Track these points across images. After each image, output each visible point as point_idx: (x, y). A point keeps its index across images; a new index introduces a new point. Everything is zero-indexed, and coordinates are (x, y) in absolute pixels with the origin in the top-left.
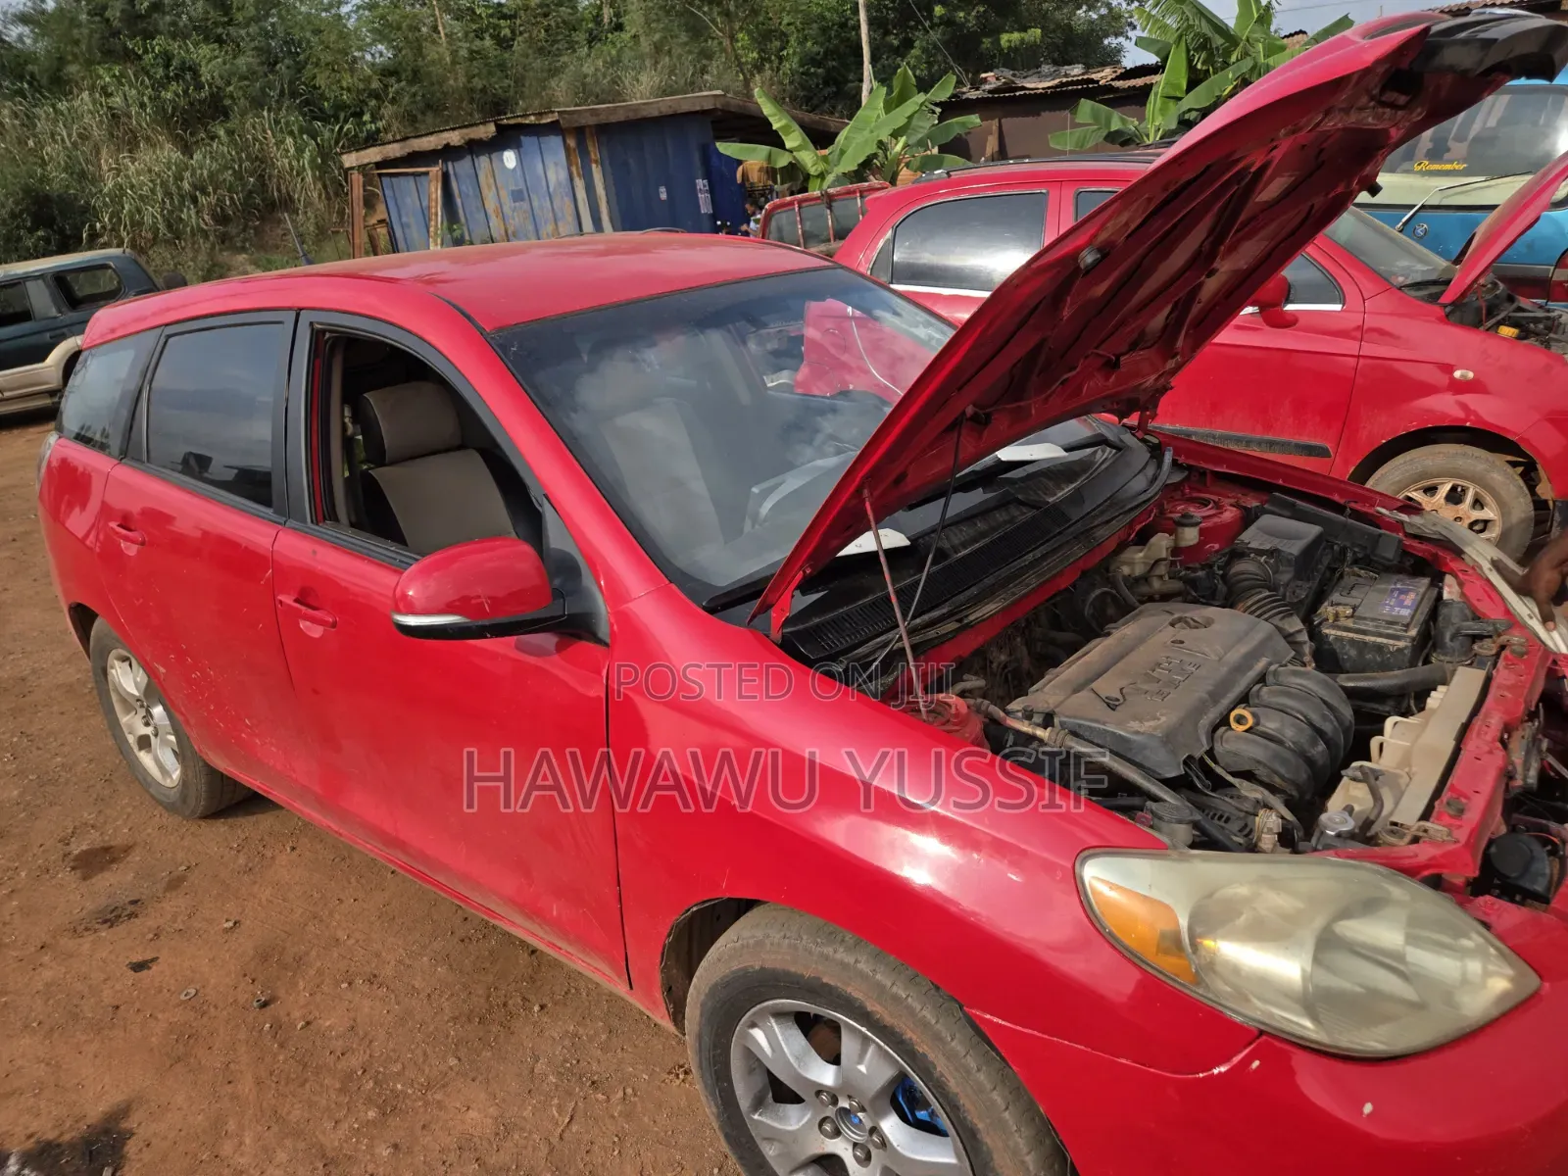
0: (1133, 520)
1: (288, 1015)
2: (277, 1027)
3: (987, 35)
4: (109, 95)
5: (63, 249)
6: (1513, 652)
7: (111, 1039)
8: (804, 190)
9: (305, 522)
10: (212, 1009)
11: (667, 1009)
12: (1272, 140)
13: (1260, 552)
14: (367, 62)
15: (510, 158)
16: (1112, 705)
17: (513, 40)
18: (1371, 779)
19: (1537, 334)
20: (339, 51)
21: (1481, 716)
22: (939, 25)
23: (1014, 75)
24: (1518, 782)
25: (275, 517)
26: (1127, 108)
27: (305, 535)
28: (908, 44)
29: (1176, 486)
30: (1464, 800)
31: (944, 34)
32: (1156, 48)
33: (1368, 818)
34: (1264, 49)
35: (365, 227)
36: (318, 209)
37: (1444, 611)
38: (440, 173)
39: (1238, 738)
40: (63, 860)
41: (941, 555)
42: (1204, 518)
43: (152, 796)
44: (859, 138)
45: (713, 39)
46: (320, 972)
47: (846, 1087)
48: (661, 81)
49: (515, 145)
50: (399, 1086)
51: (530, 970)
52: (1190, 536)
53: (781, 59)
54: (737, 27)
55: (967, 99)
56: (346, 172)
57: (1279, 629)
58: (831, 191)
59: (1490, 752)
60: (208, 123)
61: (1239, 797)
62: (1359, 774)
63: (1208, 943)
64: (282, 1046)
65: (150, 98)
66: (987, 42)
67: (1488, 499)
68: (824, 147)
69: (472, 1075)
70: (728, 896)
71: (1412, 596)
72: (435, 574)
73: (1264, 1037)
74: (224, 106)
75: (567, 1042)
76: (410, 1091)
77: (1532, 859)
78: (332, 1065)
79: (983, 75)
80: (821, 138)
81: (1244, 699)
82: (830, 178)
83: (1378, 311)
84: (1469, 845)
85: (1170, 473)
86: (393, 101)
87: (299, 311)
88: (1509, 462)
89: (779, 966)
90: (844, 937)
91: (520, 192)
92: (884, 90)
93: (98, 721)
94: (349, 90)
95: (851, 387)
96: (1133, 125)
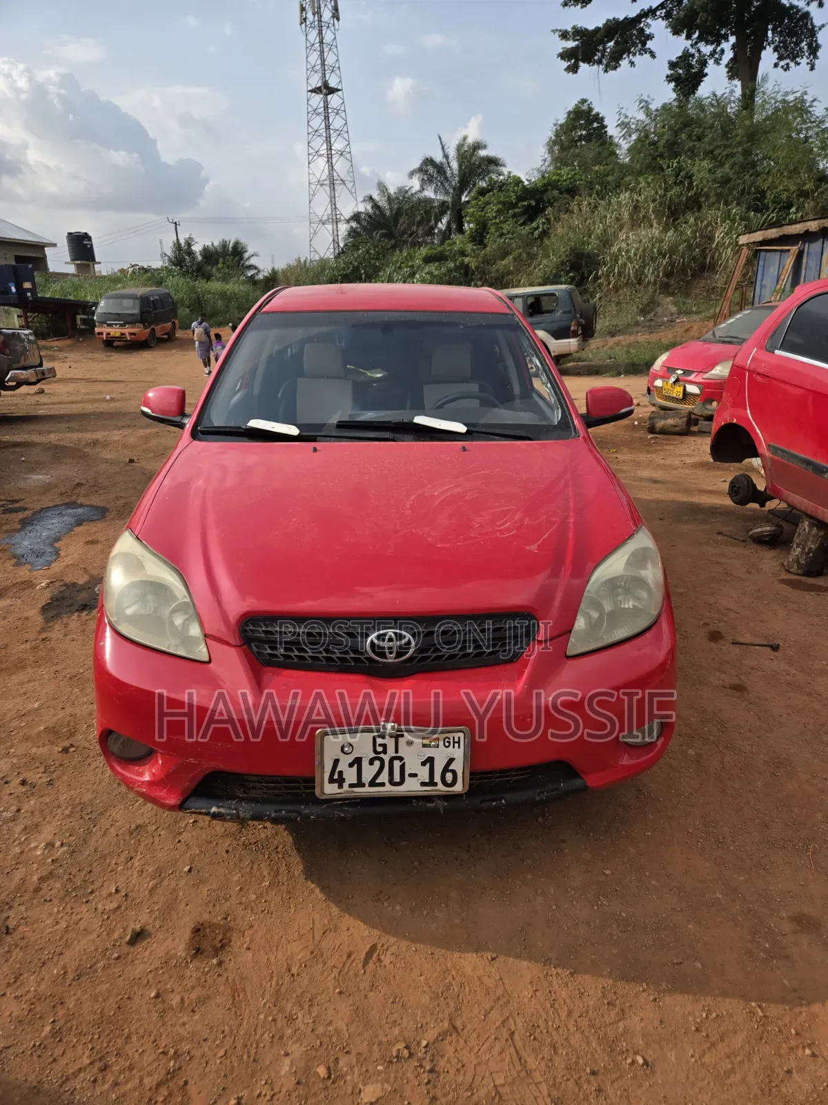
38: (798, 251)
60: (688, 213)
74: (700, 202)
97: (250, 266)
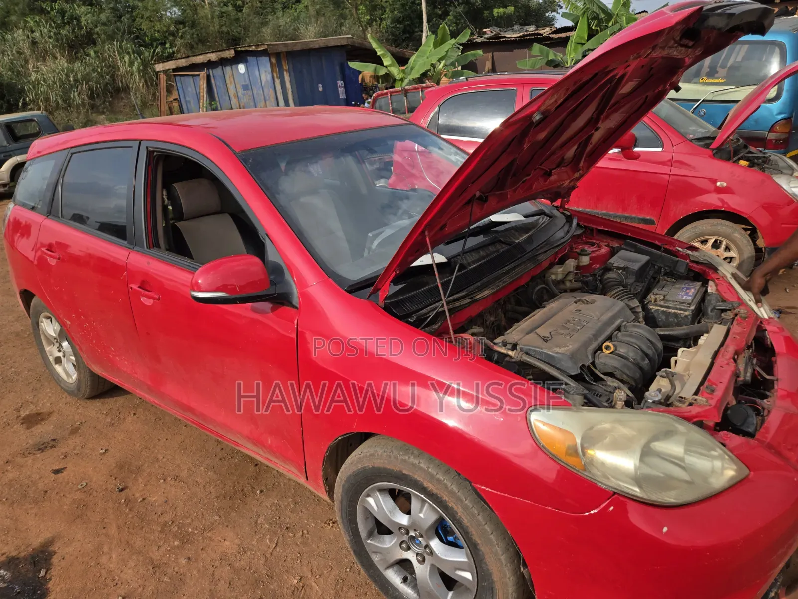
0: (557, 252)
1: (133, 495)
2: (128, 501)
3: (487, 10)
4: (33, 32)
5: (10, 111)
6: (741, 317)
7: (44, 507)
8: (393, 87)
9: (144, 247)
10: (95, 493)
11: (325, 489)
12: (627, 62)
13: (619, 268)
14: (168, 17)
15: (242, 68)
16: (545, 340)
17: (243, 7)
18: (671, 377)
19: (758, 165)
20: (154, 11)
21: (724, 347)
22: (462, 4)
23: (500, 31)
24: (742, 378)
25: (128, 245)
26: (557, 49)
27: (143, 254)
28: (446, 14)
29: (579, 236)
30: (714, 386)
31: (464, 8)
32: (572, 18)
33: (668, 395)
34: (626, 19)
35: (167, 102)
36: (142, 93)
37: (708, 298)
38: (206, 75)
39: (607, 356)
40: (17, 419)
41: (462, 267)
42: (592, 251)
43: (62, 388)
44: (421, 61)
45: (346, 9)
46: (150, 474)
47: (414, 525)
48: (319, 30)
49: (244, 61)
50: (190, 530)
51: (255, 474)
52: (585, 260)
53: (381, 19)
54: (359, 3)
55: (476, 42)
56: (157, 74)
57: (628, 306)
58: (407, 88)
59: (728, 364)
60: (86, 47)
61: (606, 385)
62: (664, 374)
63: (590, 452)
64: (130, 510)
65: (55, 34)
66: (486, 13)
67: (732, 246)
68: (404, 66)
69: (226, 524)
70: (356, 431)
71: (693, 290)
72: (212, 272)
73: (616, 496)
74: (93, 39)
75: (273, 508)
76: (195, 532)
77: (748, 416)
78: (156, 519)
79: (484, 30)
80: (402, 61)
81: (610, 338)
82: (406, 81)
83: (680, 152)
84: (716, 407)
85: (576, 229)
86: (181, 37)
87: (140, 141)
88: (743, 228)
89: (381, 465)
90: (413, 451)
91: (247, 86)
92: (434, 37)
93: (34, 351)
94: (158, 31)
95: (417, 187)
96: (559, 57)
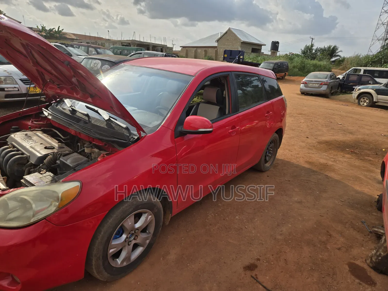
97: (338, 55)
